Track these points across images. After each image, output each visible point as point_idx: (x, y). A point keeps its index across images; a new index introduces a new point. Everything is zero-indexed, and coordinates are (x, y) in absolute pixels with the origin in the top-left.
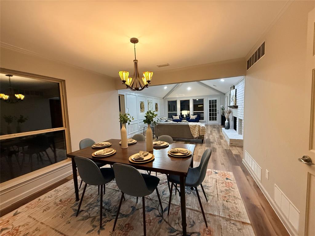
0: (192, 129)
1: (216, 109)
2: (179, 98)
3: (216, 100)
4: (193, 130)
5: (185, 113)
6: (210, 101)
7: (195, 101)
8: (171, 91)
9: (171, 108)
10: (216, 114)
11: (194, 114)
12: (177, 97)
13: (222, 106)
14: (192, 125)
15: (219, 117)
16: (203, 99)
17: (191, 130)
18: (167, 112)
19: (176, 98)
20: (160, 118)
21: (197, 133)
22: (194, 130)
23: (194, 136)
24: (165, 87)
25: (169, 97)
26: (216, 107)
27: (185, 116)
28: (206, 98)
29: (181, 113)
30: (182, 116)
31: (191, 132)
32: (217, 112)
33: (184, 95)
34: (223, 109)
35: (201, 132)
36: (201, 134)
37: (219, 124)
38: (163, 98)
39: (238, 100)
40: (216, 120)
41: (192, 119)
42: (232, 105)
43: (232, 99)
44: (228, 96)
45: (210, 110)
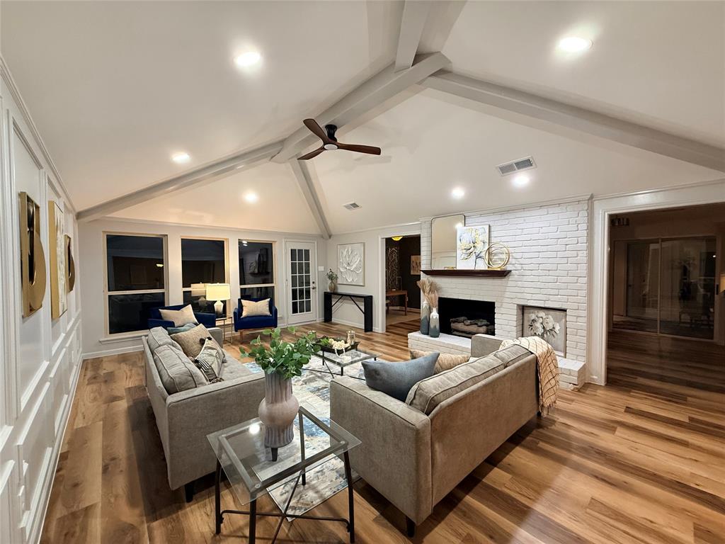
1: (308, 277)
6: (293, 251)
10: (308, 292)
13: (321, 269)
15: (316, 300)
16: (271, 244)
18: (101, 293)
19: (163, 225)
26: (308, 271)
27: (218, 306)
28: (283, 240)
32: (312, 286)
34: (330, 278)
37: (318, 321)
38: (80, 216)
39: (512, 256)
40: (308, 310)
41: (250, 315)
42: (472, 268)
43: (471, 251)
44: (364, 243)
45: (294, 279)
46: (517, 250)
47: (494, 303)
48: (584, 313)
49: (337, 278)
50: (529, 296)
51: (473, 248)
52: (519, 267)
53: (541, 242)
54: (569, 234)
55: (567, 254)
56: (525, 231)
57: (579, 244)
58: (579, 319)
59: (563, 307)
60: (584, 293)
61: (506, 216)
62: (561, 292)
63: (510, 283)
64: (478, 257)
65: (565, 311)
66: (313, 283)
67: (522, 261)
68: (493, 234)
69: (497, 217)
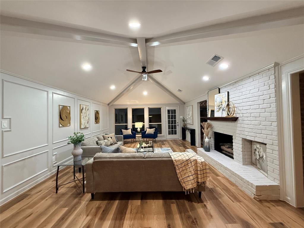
0: (181, 169)
1: (175, 121)
2: (131, 105)
3: (175, 110)
4: (183, 170)
5: (139, 125)
6: (169, 111)
7: (150, 110)
8: (120, 95)
9: (118, 118)
10: (175, 126)
11: (151, 127)
12: (128, 103)
13: (181, 117)
14: (179, 160)
15: (179, 130)
16: (160, 108)
17: (178, 171)
18: (113, 124)
19: (127, 105)
20: (103, 136)
21: (191, 178)
22: (185, 171)
23: (184, 185)
24: (113, 87)
25: (117, 103)
26: (175, 118)
27: (139, 130)
28: (164, 107)
29: (133, 126)
30: (134, 129)
31: (179, 176)
32: (177, 124)
33: (137, 102)
34: (184, 121)
35: (199, 176)
36: (200, 180)
37: (180, 139)
38: (108, 104)
39: (238, 109)
40: (176, 134)
41: (149, 133)
42: (220, 116)
43: (220, 107)
44: (193, 105)
45: (169, 121)
46: (241, 105)
47: (232, 136)
48: (277, 148)
49: (186, 121)
50: (246, 133)
51: (221, 105)
52: (241, 115)
53: (251, 99)
54: (265, 92)
55: (265, 106)
56: (244, 93)
57: (271, 99)
58: (274, 152)
59: (264, 142)
60: (275, 133)
61: (235, 86)
62: (263, 132)
63: (239, 125)
64: (223, 110)
65: (266, 144)
66: (178, 123)
67: (242, 111)
68: (230, 97)
69: (231, 87)
